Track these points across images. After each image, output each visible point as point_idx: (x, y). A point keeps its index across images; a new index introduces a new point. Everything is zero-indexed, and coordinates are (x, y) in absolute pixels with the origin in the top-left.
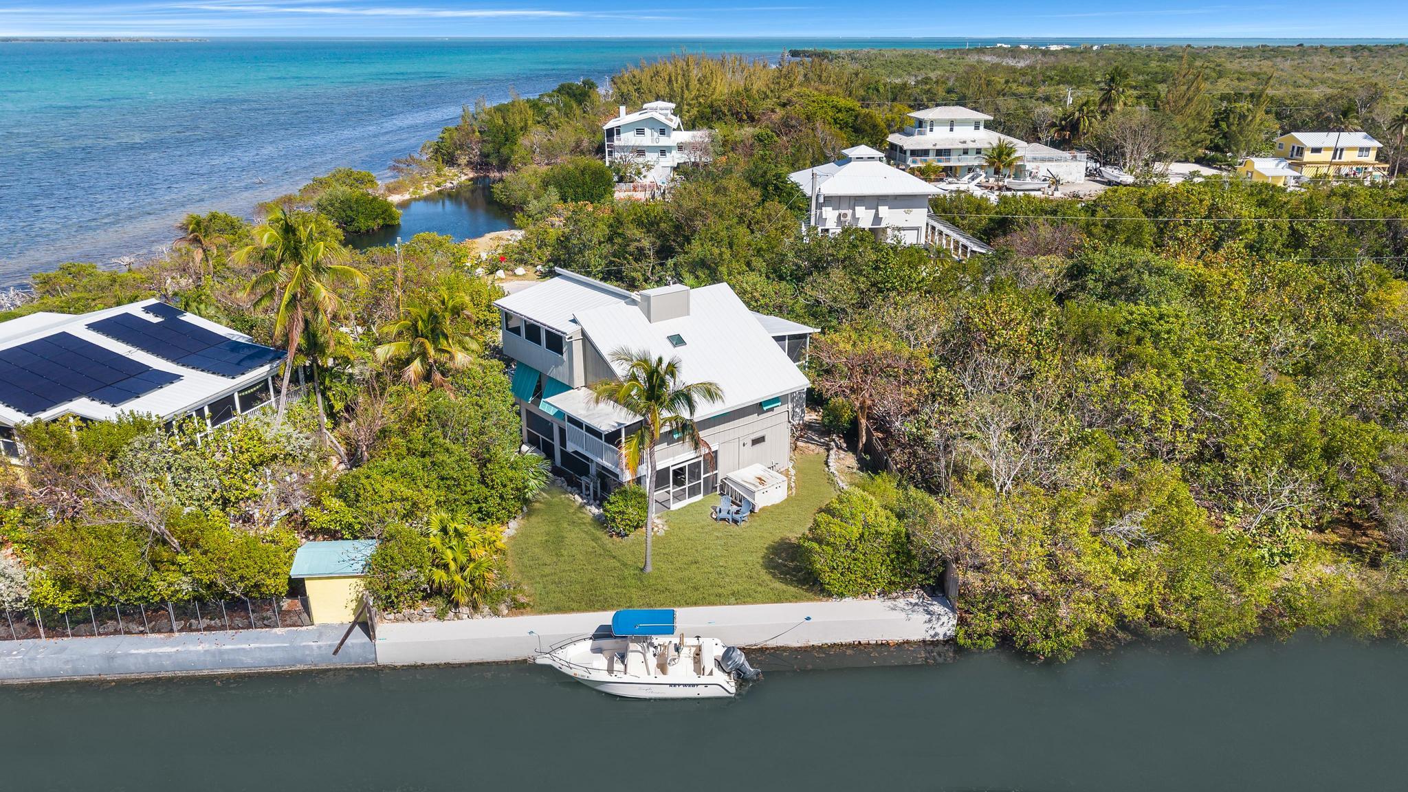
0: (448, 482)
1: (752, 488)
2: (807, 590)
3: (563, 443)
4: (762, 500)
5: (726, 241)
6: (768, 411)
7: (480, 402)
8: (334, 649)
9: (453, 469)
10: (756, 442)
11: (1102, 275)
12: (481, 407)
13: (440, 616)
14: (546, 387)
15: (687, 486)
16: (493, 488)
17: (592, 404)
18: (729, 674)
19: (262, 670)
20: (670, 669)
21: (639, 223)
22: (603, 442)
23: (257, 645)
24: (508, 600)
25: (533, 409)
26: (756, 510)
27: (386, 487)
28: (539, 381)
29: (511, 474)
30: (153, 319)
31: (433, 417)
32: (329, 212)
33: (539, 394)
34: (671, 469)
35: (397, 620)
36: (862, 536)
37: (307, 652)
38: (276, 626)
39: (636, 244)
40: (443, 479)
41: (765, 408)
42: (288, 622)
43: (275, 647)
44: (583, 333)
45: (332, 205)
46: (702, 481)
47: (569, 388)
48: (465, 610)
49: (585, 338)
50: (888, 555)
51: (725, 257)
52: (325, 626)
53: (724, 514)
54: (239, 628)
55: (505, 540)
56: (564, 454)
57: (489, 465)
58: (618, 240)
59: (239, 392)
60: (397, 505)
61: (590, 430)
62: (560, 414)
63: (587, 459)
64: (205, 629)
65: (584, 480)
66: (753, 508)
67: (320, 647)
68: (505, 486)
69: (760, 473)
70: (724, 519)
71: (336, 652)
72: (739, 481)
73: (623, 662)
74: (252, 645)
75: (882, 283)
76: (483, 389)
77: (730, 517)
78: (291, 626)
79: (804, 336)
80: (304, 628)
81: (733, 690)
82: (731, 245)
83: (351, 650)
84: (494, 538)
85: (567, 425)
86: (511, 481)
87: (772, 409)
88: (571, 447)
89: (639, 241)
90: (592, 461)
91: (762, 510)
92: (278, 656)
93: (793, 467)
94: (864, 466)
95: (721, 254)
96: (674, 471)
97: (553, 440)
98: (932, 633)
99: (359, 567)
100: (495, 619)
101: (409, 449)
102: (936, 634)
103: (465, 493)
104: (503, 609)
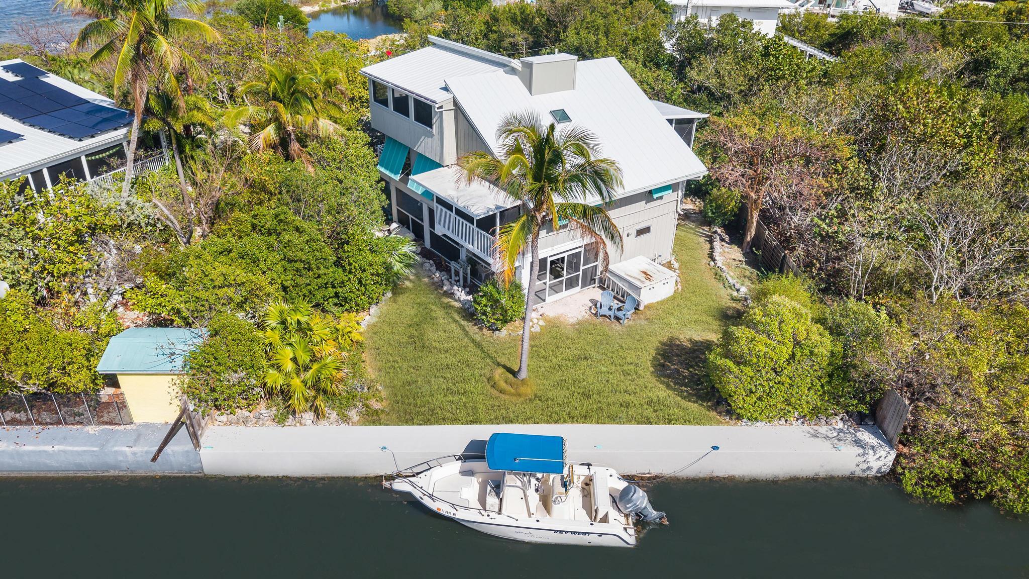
0: (297, 265)
1: (638, 283)
2: (709, 408)
3: (432, 225)
4: (647, 297)
5: (602, 29)
6: (658, 198)
7: (341, 176)
8: (151, 456)
9: (302, 250)
10: (640, 232)
11: (1005, 70)
12: (341, 182)
13: (280, 420)
14: (414, 165)
15: (564, 278)
16: (350, 272)
17: (463, 183)
18: (627, 516)
19: (71, 474)
20: (555, 508)
21: (514, 20)
22: (475, 227)
23: (62, 447)
24: (360, 405)
25: (401, 187)
26: (641, 308)
27: (218, 270)
28: (408, 158)
29: (370, 257)
30: (10, 77)
31: (284, 190)
32: (247, 15)
33: (407, 170)
34: (549, 260)
35: (231, 423)
36: (793, 356)
37: (121, 458)
38: (89, 423)
39: (511, 40)
40: (290, 261)
41: (655, 196)
42: (105, 419)
43: (85, 451)
44: (456, 103)
45: (249, 9)
46: (581, 273)
47: (439, 166)
48: (309, 416)
49: (458, 109)
50: (819, 378)
51: (601, 44)
52: (146, 426)
53: (605, 311)
54: (47, 424)
55: (363, 328)
56: (433, 235)
57: (345, 247)
58: (493, 36)
59: (87, 156)
60: (230, 292)
61: (460, 213)
62: (428, 193)
63: (458, 244)
64: (8, 423)
65: (453, 265)
66: (638, 305)
67: (134, 454)
68: (364, 271)
69: (645, 267)
70: (605, 316)
71: (154, 459)
72: (623, 275)
73: (498, 494)
74: (56, 447)
75: (772, 70)
76: (343, 162)
77: (611, 313)
78: (107, 423)
79: (690, 121)
80: (122, 427)
81: (632, 541)
82: (607, 34)
83: (172, 459)
84: (349, 329)
85: (436, 206)
86: (371, 265)
87: (661, 198)
88: (439, 230)
89: (514, 37)
90: (462, 247)
91: (648, 307)
92: (87, 460)
93: (676, 260)
94: (752, 260)
95: (597, 42)
96: (552, 262)
97: (422, 221)
98: (864, 466)
99: (179, 362)
100: (344, 428)
101: (254, 227)
102: (869, 468)
103: (319, 276)
104: (353, 414)
